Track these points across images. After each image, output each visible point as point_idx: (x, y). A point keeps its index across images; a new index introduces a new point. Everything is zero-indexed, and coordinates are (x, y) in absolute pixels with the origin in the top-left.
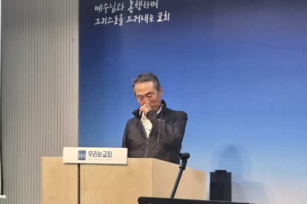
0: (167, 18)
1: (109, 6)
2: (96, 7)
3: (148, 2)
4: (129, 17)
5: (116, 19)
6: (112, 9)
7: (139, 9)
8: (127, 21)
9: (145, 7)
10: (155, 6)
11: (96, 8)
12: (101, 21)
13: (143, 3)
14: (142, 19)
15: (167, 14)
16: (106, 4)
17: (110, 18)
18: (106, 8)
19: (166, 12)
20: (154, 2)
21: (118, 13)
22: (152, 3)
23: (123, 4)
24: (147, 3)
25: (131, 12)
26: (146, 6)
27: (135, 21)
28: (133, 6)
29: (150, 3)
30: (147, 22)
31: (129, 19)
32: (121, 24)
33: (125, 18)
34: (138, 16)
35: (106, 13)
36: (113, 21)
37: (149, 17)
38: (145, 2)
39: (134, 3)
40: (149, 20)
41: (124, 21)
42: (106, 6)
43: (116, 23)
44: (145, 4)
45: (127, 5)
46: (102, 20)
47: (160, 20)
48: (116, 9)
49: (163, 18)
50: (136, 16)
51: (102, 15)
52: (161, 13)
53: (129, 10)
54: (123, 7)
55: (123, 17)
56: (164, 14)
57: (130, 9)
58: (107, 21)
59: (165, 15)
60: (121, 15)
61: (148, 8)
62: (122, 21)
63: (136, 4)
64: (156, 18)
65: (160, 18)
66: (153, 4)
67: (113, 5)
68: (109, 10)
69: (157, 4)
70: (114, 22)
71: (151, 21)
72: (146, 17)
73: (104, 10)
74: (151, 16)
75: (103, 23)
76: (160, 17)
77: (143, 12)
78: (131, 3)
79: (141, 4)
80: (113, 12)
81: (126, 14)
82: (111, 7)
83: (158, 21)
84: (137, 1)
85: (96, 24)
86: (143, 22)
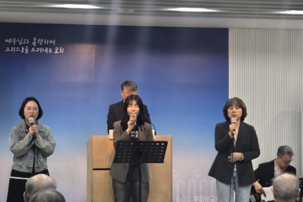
0: (62, 51)
1: (17, 40)
3: (48, 40)
4: (33, 49)
5: (23, 49)
7: (41, 44)
8: (32, 51)
10: (53, 43)
11: (7, 41)
12: (10, 49)
13: (44, 41)
15: (62, 48)
16: (14, 39)
17: (18, 48)
18: (15, 41)
21: (24, 45)
23: (28, 40)
25: (35, 45)
27: (37, 51)
28: (36, 41)
32: (27, 52)
33: (30, 49)
34: (40, 48)
36: (20, 50)
37: (49, 50)
39: (37, 40)
40: (48, 52)
41: (29, 51)
43: (22, 51)
44: (45, 42)
45: (32, 41)
47: (56, 52)
48: (23, 42)
49: (59, 51)
50: (38, 49)
51: (11, 45)
52: (57, 48)
54: (28, 42)
56: (59, 48)
57: (34, 43)
58: (16, 49)
59: (61, 49)
60: (27, 47)
61: (47, 44)
62: (27, 51)
63: (39, 41)
64: (53, 50)
66: (51, 42)
67: (20, 40)
68: (17, 43)
69: (54, 42)
71: (50, 52)
72: (46, 50)
73: (13, 43)
75: (12, 50)
76: (57, 50)
77: (44, 46)
78: (35, 40)
79: (42, 41)
80: (20, 44)
81: (30, 46)
82: (18, 41)
83: (55, 52)
84: (39, 39)
85: (6, 51)
86: (44, 52)
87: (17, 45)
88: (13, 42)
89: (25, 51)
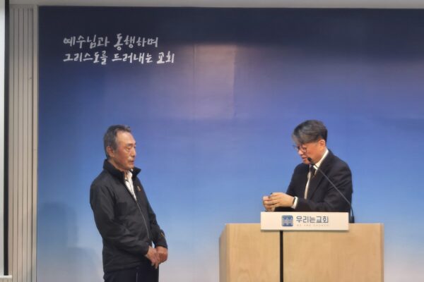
0: (171, 59)
1: (86, 39)
2: (65, 39)
3: (144, 39)
4: (116, 55)
5: (97, 56)
6: (89, 43)
7: (131, 46)
8: (113, 60)
9: (139, 45)
10: (154, 44)
11: (66, 41)
12: (73, 57)
13: (136, 40)
14: (135, 59)
15: (171, 54)
16: (81, 37)
17: (87, 54)
18: (81, 42)
19: (169, 52)
20: (152, 40)
21: (99, 50)
22: (149, 40)
23: (107, 38)
24: (141, 40)
25: (119, 49)
26: (141, 43)
27: (124, 60)
28: (122, 42)
29: (146, 40)
30: (142, 62)
31: (116, 58)
32: (103, 63)
33: (110, 56)
34: (129, 55)
35: (81, 47)
36: (92, 59)
37: (145, 57)
38: (139, 38)
39: (124, 38)
40: (145, 61)
41: (109, 60)
42: (81, 39)
43: (96, 61)
44: (139, 41)
45: (113, 40)
47: (160, 62)
48: (97, 43)
49: (165, 59)
50: (126, 55)
51: (74, 50)
52: (162, 53)
53: (115, 46)
54: (106, 42)
55: (106, 54)
56: (166, 54)
57: (118, 46)
58: (83, 58)
59: (169, 56)
60: (104, 52)
61: (143, 45)
62: (105, 60)
63: (126, 40)
64: (155, 58)
65: (161, 59)
66: (150, 42)
67: (91, 38)
68: (86, 45)
69: (156, 42)
70: (94, 59)
71: (148, 62)
72: (140, 57)
73: (77, 45)
74: (148, 56)
75: (75, 59)
76: (161, 58)
77: (137, 50)
78: (119, 38)
79: (133, 40)
80: (91, 47)
81: (111, 51)
82: (88, 41)
83: (158, 62)
84: (128, 37)
85: (65, 60)
86: (136, 63)
87: (86, 48)
88: (79, 43)
89: (100, 60)
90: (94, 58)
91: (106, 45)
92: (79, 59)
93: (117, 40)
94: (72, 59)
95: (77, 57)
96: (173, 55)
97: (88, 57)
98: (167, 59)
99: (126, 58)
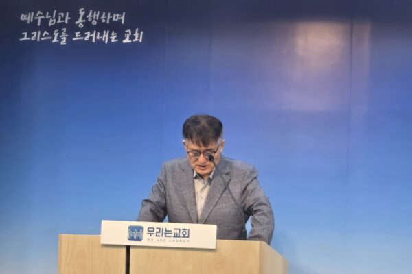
0: (139, 38)
1: (45, 15)
2: (23, 15)
3: (109, 14)
4: (77, 34)
5: (56, 35)
6: (49, 19)
7: (94, 23)
8: (74, 39)
9: (103, 21)
10: (120, 21)
11: (23, 17)
12: (30, 35)
13: (101, 15)
14: (98, 38)
15: (139, 32)
16: (39, 12)
17: (45, 33)
18: (40, 18)
19: (137, 30)
20: (118, 15)
21: (59, 27)
22: (115, 16)
23: (67, 13)
24: (106, 15)
25: (81, 26)
26: (106, 19)
27: (86, 39)
28: (84, 17)
29: (112, 15)
30: (106, 42)
31: (78, 37)
32: (63, 43)
33: (71, 34)
34: (92, 33)
35: (39, 24)
36: (50, 38)
37: (110, 35)
38: (104, 14)
39: (87, 14)
40: (110, 40)
41: (69, 39)
42: (40, 15)
43: (55, 40)
44: (103, 17)
45: (75, 16)
46: (33, 35)
47: (127, 41)
48: (57, 20)
49: (132, 37)
50: (88, 33)
51: (32, 27)
52: (129, 31)
53: (77, 23)
54: (67, 18)
55: (67, 33)
56: (133, 32)
57: (80, 22)
58: (41, 36)
59: (136, 34)
60: (65, 29)
61: (108, 22)
62: (65, 39)
63: (90, 16)
64: (121, 37)
65: (128, 38)
66: (116, 17)
67: (51, 14)
68: (45, 22)
69: (123, 18)
70: (53, 39)
71: (113, 41)
72: (104, 36)
73: (35, 21)
74: (113, 34)
75: (33, 39)
76: (128, 36)
77: (101, 27)
78: (82, 13)
79: (96, 15)
80: (50, 24)
81: (72, 28)
82: (47, 17)
83: (125, 41)
84: (91, 12)
85: (21, 40)
86: (100, 42)
87: (45, 26)
88: (37, 20)
89: (59, 38)
90: (53, 36)
91: (66, 22)
92: (36, 38)
93: (79, 15)
94: (29, 39)
95: (35, 36)
96: (142, 33)
97: (46, 35)
98: (134, 38)
99: (88, 36)
